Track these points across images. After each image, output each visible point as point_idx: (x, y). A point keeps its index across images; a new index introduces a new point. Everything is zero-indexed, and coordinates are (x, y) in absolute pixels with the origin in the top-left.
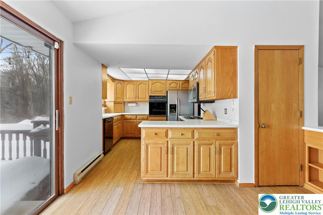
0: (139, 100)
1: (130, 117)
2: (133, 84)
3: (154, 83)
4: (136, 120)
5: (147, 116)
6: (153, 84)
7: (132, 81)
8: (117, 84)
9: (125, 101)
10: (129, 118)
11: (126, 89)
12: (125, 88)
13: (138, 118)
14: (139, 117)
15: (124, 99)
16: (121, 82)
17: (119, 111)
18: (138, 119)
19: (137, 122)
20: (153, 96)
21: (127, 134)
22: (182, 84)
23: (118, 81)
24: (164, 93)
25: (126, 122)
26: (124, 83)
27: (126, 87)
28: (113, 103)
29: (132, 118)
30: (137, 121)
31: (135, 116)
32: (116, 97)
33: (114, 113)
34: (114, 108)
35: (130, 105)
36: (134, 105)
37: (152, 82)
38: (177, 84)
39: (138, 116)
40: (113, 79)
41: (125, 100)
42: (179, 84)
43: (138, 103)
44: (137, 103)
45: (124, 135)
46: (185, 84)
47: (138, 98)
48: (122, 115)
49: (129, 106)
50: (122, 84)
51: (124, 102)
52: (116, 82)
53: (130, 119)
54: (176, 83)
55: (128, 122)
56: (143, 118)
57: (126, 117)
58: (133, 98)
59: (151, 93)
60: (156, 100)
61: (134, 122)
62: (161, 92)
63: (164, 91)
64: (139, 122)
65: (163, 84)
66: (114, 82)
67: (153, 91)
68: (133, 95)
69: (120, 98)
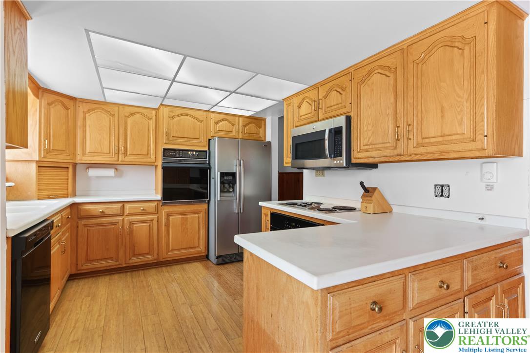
0: (128, 159)
1: (100, 208)
2: (107, 112)
3: (175, 116)
4: (121, 218)
5: (156, 203)
6: (172, 118)
7: (105, 103)
8: (49, 104)
9: (77, 162)
10: (95, 213)
11: (84, 126)
12: (79, 123)
13: (127, 212)
14: (130, 208)
15: (74, 154)
16: (66, 101)
17: (58, 192)
18: (130, 215)
19: (126, 222)
20: (174, 150)
21: (88, 261)
22: (244, 126)
23: (53, 98)
24: (202, 144)
25: (84, 225)
26: (75, 105)
27: (84, 119)
28: (34, 166)
29: (107, 212)
30: (126, 218)
31: (120, 205)
33: (39, 199)
34: (39, 185)
35: (92, 172)
36: (111, 172)
37: (171, 112)
38: (233, 125)
39: (127, 206)
40: (37, 89)
41: (79, 158)
42: (236, 124)
43: (119, 167)
44: (116, 169)
45: (80, 267)
46: (250, 125)
47: (125, 154)
48: (73, 206)
49: (89, 178)
50: (67, 109)
51: (75, 165)
52: (47, 98)
53: (103, 215)
54: (230, 122)
55: (92, 225)
56: (143, 211)
57: (86, 210)
58: (110, 153)
59: (167, 142)
60: (180, 160)
61: (116, 223)
62: (194, 140)
63: (200, 140)
64: (132, 223)
65: (200, 121)
66: (40, 96)
67: (173, 137)
68: (106, 143)
69: (62, 152)
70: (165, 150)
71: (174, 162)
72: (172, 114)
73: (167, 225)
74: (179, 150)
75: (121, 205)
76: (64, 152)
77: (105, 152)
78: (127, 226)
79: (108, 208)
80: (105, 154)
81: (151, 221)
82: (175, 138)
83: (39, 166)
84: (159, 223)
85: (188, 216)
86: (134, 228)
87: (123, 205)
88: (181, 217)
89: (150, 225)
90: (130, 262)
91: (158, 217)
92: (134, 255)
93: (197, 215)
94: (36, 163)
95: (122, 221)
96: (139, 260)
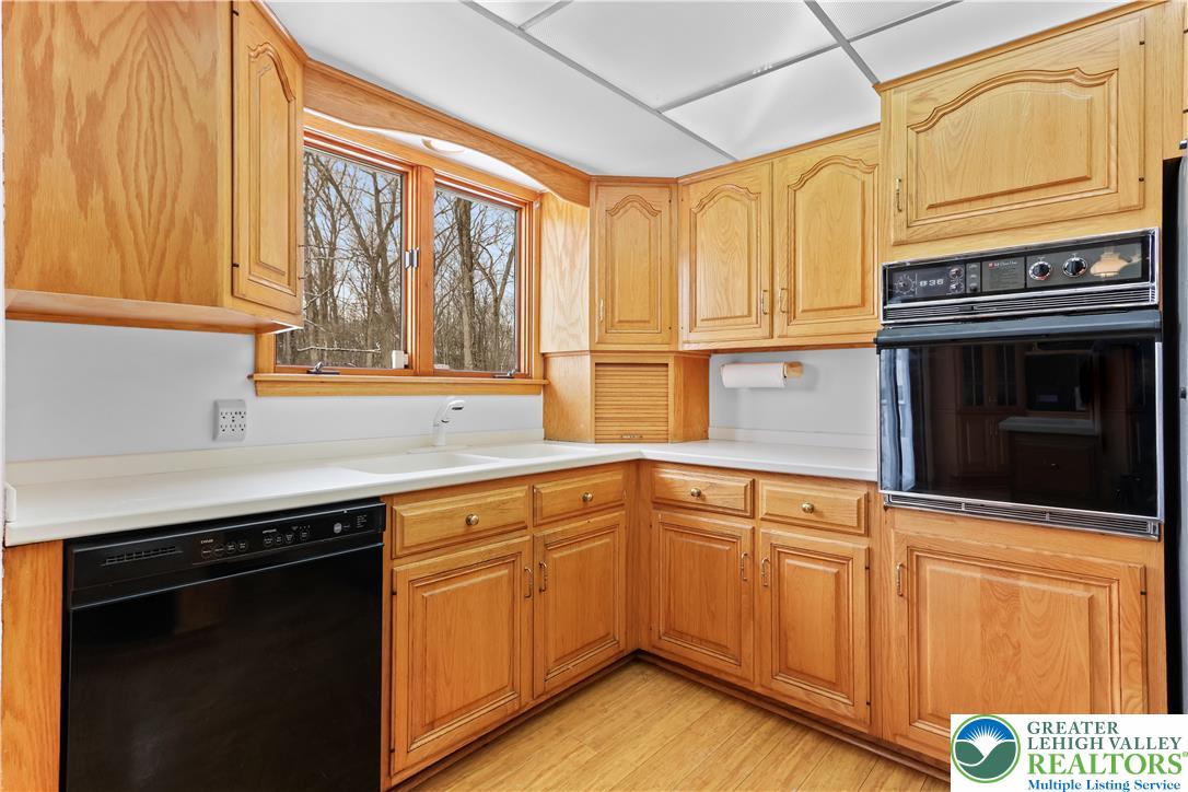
0: (800, 329)
2: (743, 189)
4: (747, 525)
5: (862, 491)
6: (925, 127)
8: (612, 212)
9: (683, 348)
10: (685, 495)
11: (692, 249)
13: (762, 510)
14: (773, 496)
15: (673, 329)
16: (652, 196)
17: (643, 428)
18: (772, 519)
19: (761, 543)
20: (939, 265)
21: (673, 631)
23: (618, 194)
24: (1112, 203)
25: (664, 524)
26: (672, 200)
27: (693, 230)
28: (587, 361)
29: (710, 497)
30: (762, 530)
31: (743, 482)
32: (606, 319)
33: (597, 441)
39: (765, 488)
40: (581, 184)
45: (655, 639)
47: (791, 313)
48: (639, 464)
50: (655, 213)
52: (607, 198)
53: (699, 505)
55: (682, 530)
56: (812, 516)
57: (665, 484)
58: (749, 315)
59: (903, 236)
60: (971, 307)
61: (733, 539)
62: (1052, 192)
63: (1097, 182)
64: (778, 552)
65: (1100, 80)
66: (592, 199)
67: (931, 207)
68: (741, 284)
69: (642, 325)
70: (890, 273)
71: (942, 322)
72: (926, 109)
73: (912, 595)
74: (965, 261)
75: (746, 480)
76: (647, 325)
77: (738, 314)
78: (763, 555)
79: (712, 486)
80: (739, 320)
81: (843, 560)
82: (942, 211)
83: (597, 364)
84: (876, 577)
85: (1024, 583)
86: (786, 572)
87: (753, 483)
88: (978, 575)
89: (837, 576)
90: (774, 685)
91: (869, 551)
92: (787, 669)
93: (1080, 593)
94: (592, 357)
95: (749, 534)
96: (801, 694)
